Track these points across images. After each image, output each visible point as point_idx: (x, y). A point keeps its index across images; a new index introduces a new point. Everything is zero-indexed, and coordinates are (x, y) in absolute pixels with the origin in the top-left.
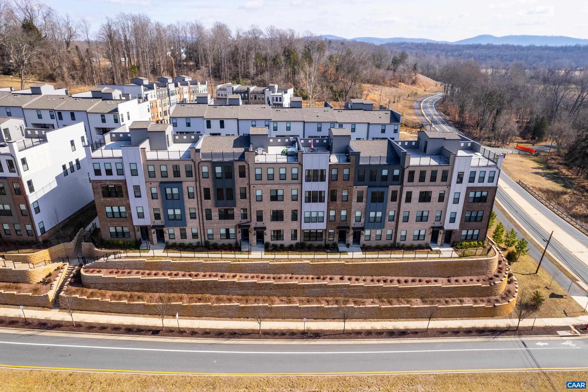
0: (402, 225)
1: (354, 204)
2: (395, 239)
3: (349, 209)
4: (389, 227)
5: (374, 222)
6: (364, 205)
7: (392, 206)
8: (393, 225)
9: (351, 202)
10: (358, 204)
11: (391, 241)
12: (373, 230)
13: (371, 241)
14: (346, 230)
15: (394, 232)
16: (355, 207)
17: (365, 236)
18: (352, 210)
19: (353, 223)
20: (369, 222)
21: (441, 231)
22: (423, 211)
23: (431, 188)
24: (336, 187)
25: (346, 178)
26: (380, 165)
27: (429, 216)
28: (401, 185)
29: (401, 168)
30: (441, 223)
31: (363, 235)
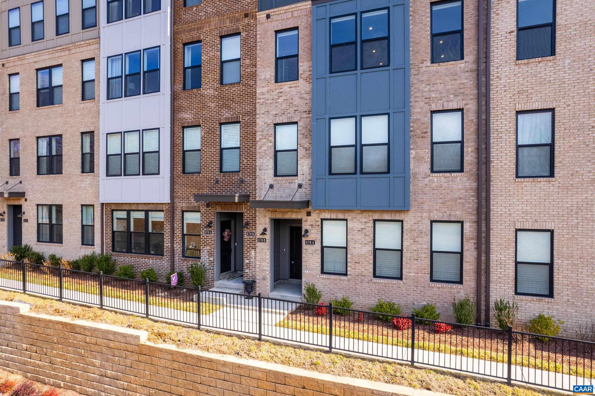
0: (514, 198)
1: (265, 90)
2: (483, 278)
3: (247, 114)
4: (440, 205)
5: (353, 171)
6: (303, 92)
7: (439, 88)
8: (458, 193)
9: (251, 83)
10: (281, 92)
11: (459, 292)
12: (355, 220)
13: (349, 277)
14: (242, 211)
15: (472, 239)
16: (270, 103)
17: (323, 248)
18: (258, 118)
19: (267, 183)
20: (330, 173)
24: (199, 29)
31: (313, 242)
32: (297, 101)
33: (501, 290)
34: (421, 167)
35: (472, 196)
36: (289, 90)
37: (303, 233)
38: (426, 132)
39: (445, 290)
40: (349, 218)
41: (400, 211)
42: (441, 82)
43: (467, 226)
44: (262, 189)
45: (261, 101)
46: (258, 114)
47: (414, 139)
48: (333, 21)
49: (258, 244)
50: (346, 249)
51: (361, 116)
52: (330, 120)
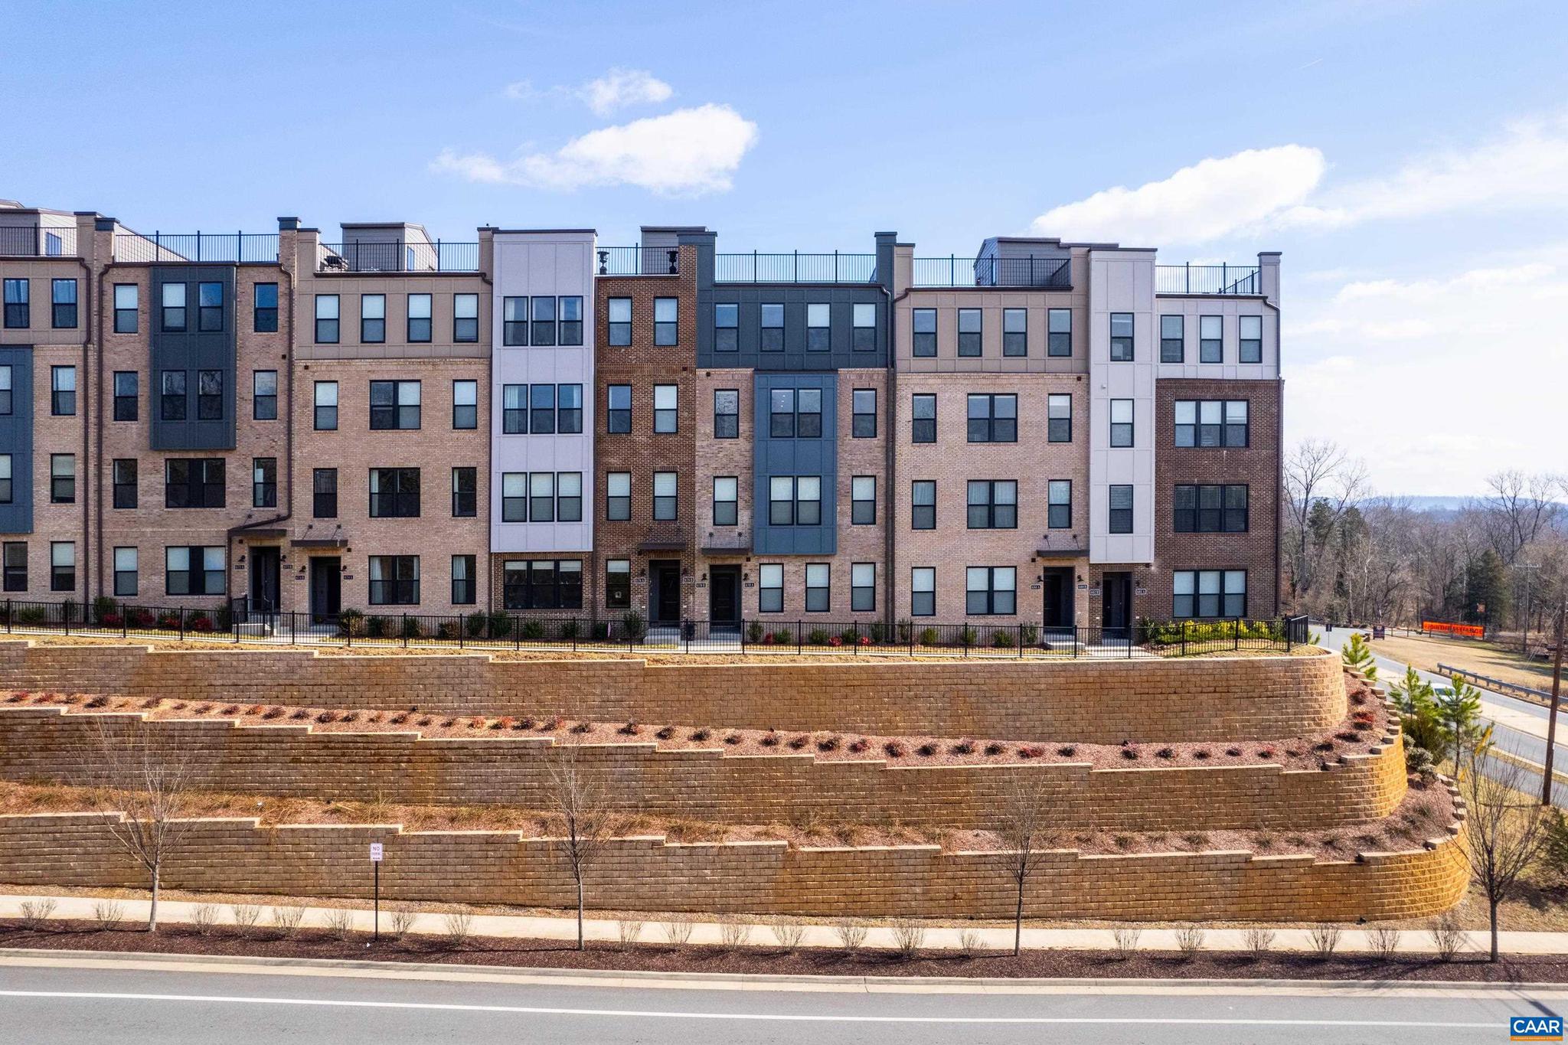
0: (911, 545)
1: (705, 444)
2: (890, 605)
3: (685, 464)
4: (859, 550)
5: (790, 522)
6: (743, 449)
7: (859, 458)
8: (872, 541)
9: (690, 435)
10: (721, 448)
11: (873, 616)
12: (790, 564)
13: (785, 612)
14: (679, 558)
15: (882, 576)
16: (710, 457)
17: (760, 589)
18: (697, 470)
19: (707, 531)
20: (770, 524)
21: (1082, 570)
22: (992, 483)
23: (1011, 381)
24: (628, 372)
25: (665, 337)
26: (796, 286)
27: (1019, 505)
28: (887, 367)
29: (880, 298)
30: (1075, 537)
31: (752, 585)
32: (737, 457)
33: (903, 613)
34: (844, 520)
35: (882, 543)
36: (729, 446)
37: (743, 578)
38: (848, 492)
39: (863, 616)
40: (785, 562)
41: (828, 556)
42: (860, 453)
43: (878, 566)
44: (701, 537)
45: (701, 454)
46: (697, 466)
47: (839, 497)
48: (773, 391)
49: (697, 589)
50: (782, 589)
51: (798, 477)
52: (770, 477)
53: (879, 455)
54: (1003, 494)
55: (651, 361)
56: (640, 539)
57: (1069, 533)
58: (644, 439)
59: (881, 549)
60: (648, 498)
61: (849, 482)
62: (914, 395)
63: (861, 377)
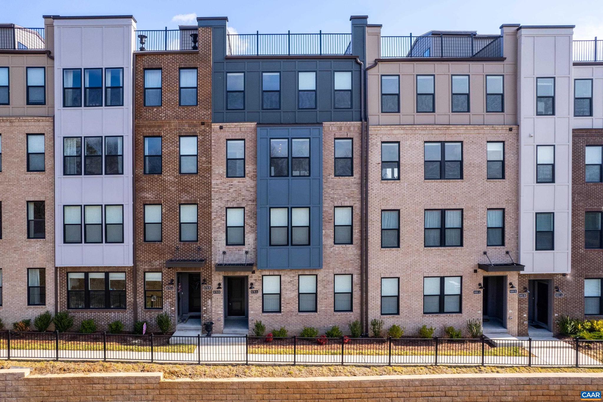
0: (381, 260)
1: (219, 182)
2: (364, 307)
3: (204, 198)
4: (340, 265)
5: (286, 243)
6: (249, 186)
7: (339, 192)
8: (350, 257)
9: (207, 175)
10: (232, 185)
11: (351, 317)
12: (286, 275)
13: (282, 313)
14: (200, 271)
15: (358, 284)
16: (223, 192)
17: (263, 294)
18: (213, 202)
19: (221, 250)
20: (270, 245)
21: (513, 278)
22: (443, 212)
23: (459, 132)
24: (159, 126)
25: (188, 98)
26: (289, 58)
27: (465, 228)
28: (361, 120)
29: (355, 67)
30: (507, 253)
31: (257, 292)
32: (244, 192)
33: (374, 313)
34: (328, 241)
35: (358, 259)
36: (238, 183)
37: (249, 286)
38: (331, 219)
39: (343, 316)
40: (282, 274)
41: (315, 269)
42: (340, 188)
43: (355, 277)
44: (217, 255)
45: (216, 190)
46: (213, 199)
47: (324, 223)
48: (272, 140)
49: (214, 295)
50: (280, 294)
51: (292, 208)
52: (270, 208)
53: (356, 190)
54: (452, 220)
55: (177, 117)
56: (168, 257)
57: (502, 249)
58: (172, 178)
59: (357, 263)
60: (176, 224)
61: (332, 211)
62: (382, 142)
63: (341, 129)
